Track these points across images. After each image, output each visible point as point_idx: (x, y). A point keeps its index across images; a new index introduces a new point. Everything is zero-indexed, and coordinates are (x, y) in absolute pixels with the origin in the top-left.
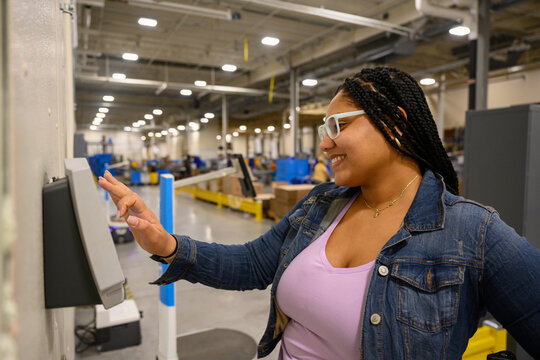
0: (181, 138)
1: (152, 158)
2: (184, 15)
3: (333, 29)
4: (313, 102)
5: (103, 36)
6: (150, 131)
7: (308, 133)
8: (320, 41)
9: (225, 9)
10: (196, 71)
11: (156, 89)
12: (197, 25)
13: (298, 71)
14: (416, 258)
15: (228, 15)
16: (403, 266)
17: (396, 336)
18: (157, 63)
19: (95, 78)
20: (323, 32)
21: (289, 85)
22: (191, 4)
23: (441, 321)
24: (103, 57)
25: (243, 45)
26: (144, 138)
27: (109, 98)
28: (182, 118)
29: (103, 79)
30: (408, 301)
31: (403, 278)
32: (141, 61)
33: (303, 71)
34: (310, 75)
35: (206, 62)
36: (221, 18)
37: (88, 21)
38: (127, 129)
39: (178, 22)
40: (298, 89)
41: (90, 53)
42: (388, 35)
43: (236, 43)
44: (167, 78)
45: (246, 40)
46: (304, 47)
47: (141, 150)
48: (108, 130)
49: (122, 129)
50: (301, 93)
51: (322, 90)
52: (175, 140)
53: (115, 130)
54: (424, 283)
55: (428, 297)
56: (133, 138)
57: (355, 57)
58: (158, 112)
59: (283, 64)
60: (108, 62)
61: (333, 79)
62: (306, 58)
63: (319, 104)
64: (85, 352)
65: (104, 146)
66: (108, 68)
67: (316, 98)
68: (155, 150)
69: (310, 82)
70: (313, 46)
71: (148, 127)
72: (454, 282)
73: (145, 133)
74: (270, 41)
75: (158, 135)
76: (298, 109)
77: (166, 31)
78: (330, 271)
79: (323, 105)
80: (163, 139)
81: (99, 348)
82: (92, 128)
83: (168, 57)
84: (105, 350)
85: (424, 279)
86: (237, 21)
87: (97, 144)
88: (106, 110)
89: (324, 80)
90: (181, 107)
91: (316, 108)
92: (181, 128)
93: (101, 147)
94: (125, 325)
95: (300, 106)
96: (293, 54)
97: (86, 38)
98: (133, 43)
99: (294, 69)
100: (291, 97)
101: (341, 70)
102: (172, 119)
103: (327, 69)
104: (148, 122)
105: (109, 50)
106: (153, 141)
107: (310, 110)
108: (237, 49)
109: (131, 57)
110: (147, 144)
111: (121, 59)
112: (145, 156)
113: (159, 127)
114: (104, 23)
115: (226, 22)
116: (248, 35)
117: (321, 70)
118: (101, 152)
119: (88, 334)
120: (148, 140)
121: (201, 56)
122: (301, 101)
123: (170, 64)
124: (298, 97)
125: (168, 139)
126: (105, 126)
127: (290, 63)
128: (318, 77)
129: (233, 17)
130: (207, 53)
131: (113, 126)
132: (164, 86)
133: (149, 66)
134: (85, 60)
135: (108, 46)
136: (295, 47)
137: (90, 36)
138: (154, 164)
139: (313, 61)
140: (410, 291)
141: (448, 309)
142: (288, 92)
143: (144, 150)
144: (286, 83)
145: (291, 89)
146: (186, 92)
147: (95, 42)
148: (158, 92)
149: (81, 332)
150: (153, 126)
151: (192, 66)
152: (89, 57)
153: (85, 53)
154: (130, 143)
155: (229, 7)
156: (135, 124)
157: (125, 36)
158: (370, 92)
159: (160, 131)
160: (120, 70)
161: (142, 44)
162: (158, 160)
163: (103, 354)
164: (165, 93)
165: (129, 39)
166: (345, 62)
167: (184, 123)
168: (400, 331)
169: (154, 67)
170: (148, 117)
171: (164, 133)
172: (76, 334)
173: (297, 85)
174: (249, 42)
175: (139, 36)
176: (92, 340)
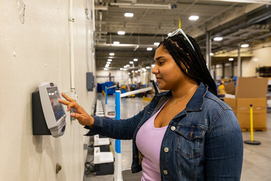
0: (148, 73)
1: (134, 83)
2: (146, 9)
3: (231, 7)
4: (221, 50)
5: (109, 24)
6: (132, 70)
7: (219, 68)
8: (224, 15)
9: (167, 4)
10: (154, 37)
11: (134, 48)
12: (154, 13)
13: (211, 33)
14: (188, 124)
15: (169, 7)
16: (181, 127)
17: (174, 158)
18: (134, 35)
19: (105, 45)
20: (224, 10)
21: (205, 41)
22: (150, 3)
23: (194, 154)
24: (109, 34)
25: (178, 21)
26: (129, 73)
27: (112, 54)
28: (148, 62)
29: (109, 45)
30: (181, 143)
31: (180, 132)
32: (126, 34)
33: (214, 33)
34: (218, 34)
35: (159, 32)
36: (165, 8)
37: (101, 18)
38: (121, 69)
39: (144, 13)
40: (211, 43)
41: (103, 33)
42: (267, 6)
43: (175, 21)
44: (139, 42)
45: (180, 19)
46: (214, 19)
47: (128, 79)
48: (112, 70)
49: (119, 69)
50: (212, 45)
51: (226, 43)
52: (145, 74)
53: (115, 70)
54: (189, 136)
55: (190, 142)
56: (124, 74)
57: (247, 21)
58: (136, 60)
59: (202, 30)
60: (111, 36)
61: (233, 36)
62: (215, 25)
63: (225, 51)
64: (89, 175)
65: (110, 78)
66: (111, 40)
67: (223, 48)
68: (135, 79)
69: (218, 39)
70: (219, 18)
71: (131, 68)
72: (200, 137)
73: (130, 71)
74: (194, 18)
75: (136, 72)
76: (211, 54)
77: (138, 18)
78: (153, 129)
79: (228, 51)
80: (139, 74)
81: (95, 173)
82: (105, 69)
83: (140, 31)
84: (97, 175)
85: (190, 134)
86: (174, 9)
87: (107, 77)
88: (111, 60)
89: (227, 37)
90: (147, 57)
91: (224, 53)
92: (148, 68)
93: (108, 78)
94: (107, 164)
95: (213, 52)
96: (207, 23)
97: (100, 26)
98: (123, 26)
99: (209, 32)
100: (207, 48)
101: (237, 30)
102: (143, 63)
103: (228, 30)
104: (131, 65)
105: (112, 30)
106: (134, 75)
107: (220, 54)
108: (175, 24)
109: (121, 33)
110: (131, 76)
111: (117, 34)
112: (130, 83)
113: (136, 68)
114: (109, 18)
115: (169, 10)
116: (181, 16)
117: (225, 32)
118: (109, 81)
119: (91, 167)
120: (131, 74)
121: (156, 29)
122: (212, 50)
123: (141, 35)
124: (211, 48)
125: (141, 74)
126: (111, 68)
127: (206, 29)
128: (223, 35)
129: (172, 7)
130: (160, 28)
131: (114, 68)
132: (138, 46)
133: (130, 36)
134: (100, 36)
135: (111, 29)
136: (208, 20)
137: (102, 25)
138: (134, 87)
139: (220, 26)
140: (183, 139)
141: (198, 149)
142: (205, 45)
143: (130, 80)
144: (204, 40)
145: (207, 43)
146: (150, 49)
147: (105, 27)
148: (135, 50)
149: (88, 165)
150: (133, 67)
151: (152, 35)
152: (102, 35)
153: (100, 33)
154: (122, 76)
155: (170, 2)
156: (125, 67)
157: (119, 23)
158: (176, 47)
159: (137, 70)
160: (116, 40)
161: (126, 26)
162: (136, 84)
163: (97, 176)
164: (139, 50)
165: (121, 24)
166: (239, 26)
167: (149, 65)
168: (176, 156)
169: (133, 37)
170: (131, 63)
171: (139, 70)
172: (86, 166)
173: (210, 40)
174: (181, 20)
175: (125, 22)
176: (92, 170)
